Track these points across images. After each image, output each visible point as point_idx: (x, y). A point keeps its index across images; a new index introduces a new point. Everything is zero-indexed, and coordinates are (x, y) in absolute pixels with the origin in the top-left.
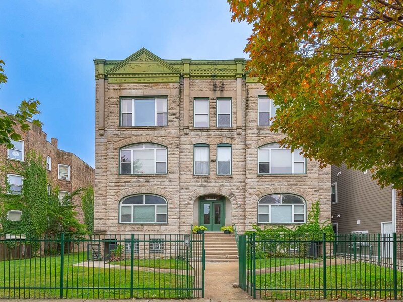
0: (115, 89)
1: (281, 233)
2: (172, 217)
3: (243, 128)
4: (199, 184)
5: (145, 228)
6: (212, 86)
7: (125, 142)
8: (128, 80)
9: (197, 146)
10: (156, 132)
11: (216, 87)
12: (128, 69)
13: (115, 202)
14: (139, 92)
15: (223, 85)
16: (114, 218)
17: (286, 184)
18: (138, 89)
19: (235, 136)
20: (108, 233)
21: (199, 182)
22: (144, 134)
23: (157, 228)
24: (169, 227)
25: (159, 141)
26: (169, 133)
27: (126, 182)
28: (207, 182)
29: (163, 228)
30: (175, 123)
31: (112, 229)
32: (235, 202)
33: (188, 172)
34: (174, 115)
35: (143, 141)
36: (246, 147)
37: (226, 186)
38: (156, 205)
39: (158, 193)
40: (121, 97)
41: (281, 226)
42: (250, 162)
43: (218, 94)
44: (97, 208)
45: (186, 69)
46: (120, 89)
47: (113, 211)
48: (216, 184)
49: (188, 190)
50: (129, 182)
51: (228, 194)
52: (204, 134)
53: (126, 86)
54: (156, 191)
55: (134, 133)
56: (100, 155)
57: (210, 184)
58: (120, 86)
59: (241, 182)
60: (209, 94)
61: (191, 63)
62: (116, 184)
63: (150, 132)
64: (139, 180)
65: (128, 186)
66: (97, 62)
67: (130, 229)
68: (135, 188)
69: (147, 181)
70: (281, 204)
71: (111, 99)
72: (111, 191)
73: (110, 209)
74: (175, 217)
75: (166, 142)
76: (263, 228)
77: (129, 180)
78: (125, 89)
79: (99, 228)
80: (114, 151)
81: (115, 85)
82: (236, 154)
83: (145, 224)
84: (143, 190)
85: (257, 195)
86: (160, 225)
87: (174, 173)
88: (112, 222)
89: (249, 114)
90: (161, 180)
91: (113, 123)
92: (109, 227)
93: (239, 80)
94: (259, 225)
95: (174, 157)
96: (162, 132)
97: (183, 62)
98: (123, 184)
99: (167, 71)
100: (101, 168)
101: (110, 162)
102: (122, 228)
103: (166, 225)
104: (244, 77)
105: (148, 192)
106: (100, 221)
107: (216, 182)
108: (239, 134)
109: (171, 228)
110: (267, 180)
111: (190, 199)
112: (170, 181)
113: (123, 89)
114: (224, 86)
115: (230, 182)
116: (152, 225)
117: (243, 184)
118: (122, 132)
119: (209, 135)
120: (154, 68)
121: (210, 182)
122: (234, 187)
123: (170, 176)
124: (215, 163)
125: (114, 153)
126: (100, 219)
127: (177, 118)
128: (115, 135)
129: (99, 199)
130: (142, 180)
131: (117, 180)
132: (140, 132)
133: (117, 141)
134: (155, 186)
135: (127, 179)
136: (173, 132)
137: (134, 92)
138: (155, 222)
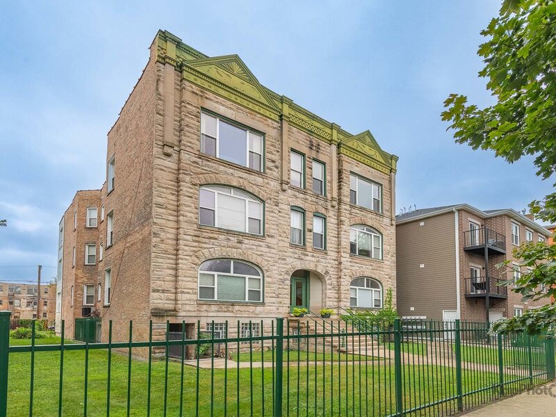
0: (193, 92)
1: (368, 317)
2: (271, 295)
3: (337, 201)
4: (296, 256)
5: (237, 308)
6: (308, 142)
7: (211, 178)
8: (213, 88)
9: (295, 209)
10: (253, 178)
11: (313, 145)
12: (213, 72)
13: (194, 266)
14: (229, 114)
15: (319, 145)
16: (191, 291)
17: (370, 267)
18: (227, 107)
19: (329, 207)
20: (180, 314)
21: (296, 254)
22: (237, 175)
23: (252, 308)
24: (267, 308)
25: (255, 190)
26: (268, 183)
27: (210, 238)
28: (304, 255)
29: (259, 309)
30: (275, 174)
31: (188, 308)
32: (330, 281)
33: (286, 239)
34: (273, 162)
35: (234, 184)
36: (340, 223)
37: (322, 262)
38: (247, 277)
39: (254, 261)
40: (203, 109)
41: (367, 310)
42: (344, 240)
43: (314, 154)
44: (157, 273)
45: (286, 110)
46: (201, 96)
47: (189, 279)
48: (313, 259)
49: (285, 262)
50: (216, 239)
51: (324, 272)
52: (301, 196)
53: (211, 96)
54: (250, 257)
55: (222, 168)
56: (164, 185)
57: (307, 258)
58: (201, 92)
59: (334, 260)
60: (305, 150)
61: (292, 105)
62: (194, 238)
63: (245, 175)
64: (229, 239)
65: (213, 244)
67: (216, 309)
68: (223, 248)
69: (240, 242)
70: (365, 287)
71: (188, 106)
72: (186, 248)
73: (185, 277)
74: (274, 295)
75: (262, 195)
76: (354, 312)
77: (216, 236)
78: (210, 99)
79: (161, 306)
80: (192, 186)
81: (194, 86)
82: (331, 228)
83: (236, 302)
84: (235, 253)
85: (350, 276)
86: (256, 305)
87: (272, 237)
88: (188, 296)
89: (344, 188)
90: (257, 243)
91: (191, 143)
92: (182, 304)
93: (334, 148)
94: (351, 309)
95: (272, 217)
96: (259, 180)
97: (282, 100)
98: (207, 240)
99: (263, 100)
100: (166, 208)
101: (186, 203)
102: (205, 307)
103: (263, 304)
104: (339, 146)
105: (241, 258)
106: (162, 295)
107: (313, 256)
108: (333, 207)
109: (269, 310)
110: (357, 261)
111: (287, 273)
112: (268, 247)
113: (207, 98)
114: (321, 148)
115: (326, 259)
116: (246, 304)
117: (336, 262)
118: (205, 162)
119: (307, 199)
121: (308, 255)
122: (328, 265)
123: (268, 240)
124: (312, 233)
125: (192, 191)
126: (163, 291)
127: (277, 167)
128: (195, 162)
129: (162, 258)
130: (234, 239)
131: (197, 233)
132: (231, 171)
133: (198, 174)
134: (251, 251)
135: (213, 233)
136: (272, 183)
137: (222, 110)
138: (247, 300)
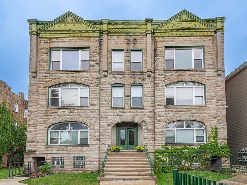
0: (45, 42)
1: (186, 151)
2: (93, 140)
3: (153, 71)
4: (115, 114)
5: (69, 148)
6: (127, 41)
7: (55, 82)
8: (56, 35)
9: (114, 85)
10: (79, 75)
11: (130, 41)
12: (56, 27)
13: (44, 128)
14: (66, 45)
15: (135, 39)
16: (42, 141)
17: (189, 112)
18: (64, 42)
19: (146, 77)
20: (37, 153)
21: (116, 113)
22: (70, 76)
23: (79, 148)
24: (91, 148)
25: (82, 81)
26: (91, 75)
27: (53, 113)
28: (122, 112)
29: (85, 148)
30: (96, 68)
31: (41, 149)
32: (146, 127)
33: (107, 105)
34: (95, 61)
35: (68, 81)
36: (155, 85)
37: (139, 115)
38: (79, 131)
39: (81, 121)
40: (51, 48)
41: (185, 145)
42: (158, 97)
43: (132, 46)
44: (30, 134)
45: (105, 27)
46: (49, 42)
47: (42, 135)
48: (130, 114)
49: (107, 119)
50: (56, 113)
51: (141, 121)
52: (120, 76)
53: (55, 40)
54: (79, 119)
55: (61, 75)
56: (32, 92)
57: (125, 114)
58: (50, 40)
59: (151, 112)
60: (124, 46)
61: (109, 23)
62: (45, 114)
63: (75, 75)
64: (64, 111)
65: (55, 116)
66: (31, 22)
67: (56, 149)
68: (61, 117)
69: (71, 112)
70: (185, 128)
71: (42, 50)
72: (40, 120)
73: (40, 134)
74: (96, 139)
75: (87, 82)
76: (170, 147)
77: (56, 111)
78: (54, 42)
79: (30, 149)
80: (44, 89)
81: (45, 39)
82: (147, 91)
83: (69, 145)
84: (68, 119)
85: (165, 122)
86: (82, 146)
87: (94, 105)
88: (41, 144)
89: (157, 60)
90: (83, 111)
91: (43, 67)
92: (38, 148)
93: (149, 36)
94: (166, 145)
95: (94, 93)
96: (85, 75)
97: (102, 22)
98: (51, 114)
99: (89, 28)
100: (33, 102)
101: (40, 98)
102: (50, 149)
103: (88, 145)
104: (153, 33)
105: (72, 121)
106: (31, 144)
107: (130, 112)
108: (149, 76)
109: (92, 148)
110: (173, 110)
111: (109, 125)
112: (91, 112)
113: (52, 42)
114: (137, 40)
115: (142, 112)
116: (76, 146)
117: (153, 113)
118: (51, 75)
119: (124, 77)
120: (78, 27)
121: (125, 112)
122: (145, 116)
123: (91, 107)
124: (129, 98)
125: (43, 91)
126: (32, 142)
127: (97, 64)
128: (45, 76)
129: (31, 126)
130: (68, 111)
131: (45, 112)
132: (66, 75)
133: (47, 82)
134: (78, 116)
135: (55, 110)
136: (94, 74)
137: (61, 45)
138: (79, 143)
